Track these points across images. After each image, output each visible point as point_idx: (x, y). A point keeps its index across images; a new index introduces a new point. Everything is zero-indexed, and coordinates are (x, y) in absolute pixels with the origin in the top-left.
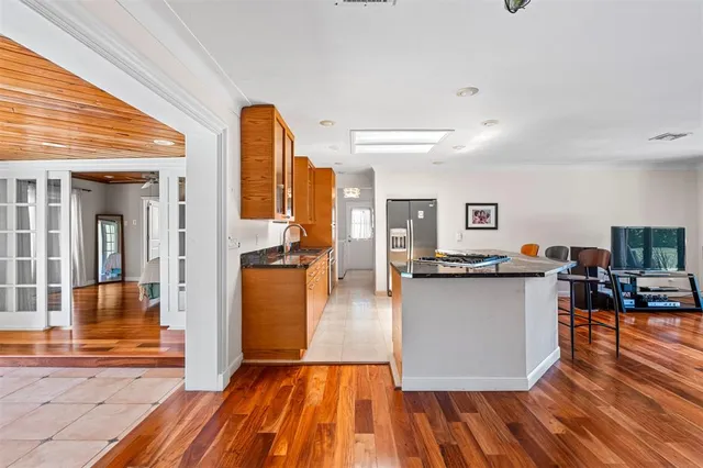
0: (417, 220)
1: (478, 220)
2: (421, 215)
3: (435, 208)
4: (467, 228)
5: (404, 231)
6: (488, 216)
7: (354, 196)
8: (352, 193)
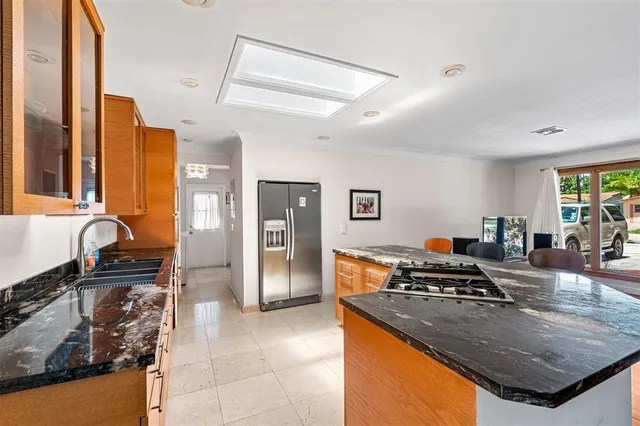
0: (297, 209)
1: (362, 209)
2: (303, 202)
3: (318, 194)
4: (352, 218)
5: (282, 223)
6: (372, 205)
7: (201, 176)
8: (197, 171)
